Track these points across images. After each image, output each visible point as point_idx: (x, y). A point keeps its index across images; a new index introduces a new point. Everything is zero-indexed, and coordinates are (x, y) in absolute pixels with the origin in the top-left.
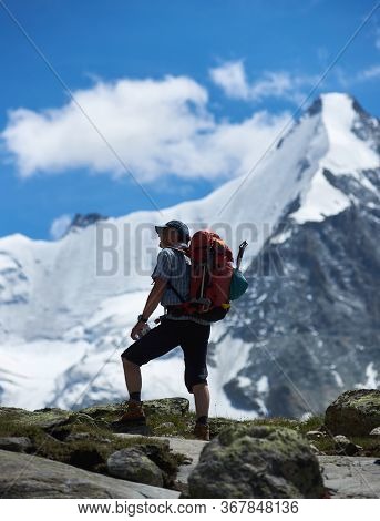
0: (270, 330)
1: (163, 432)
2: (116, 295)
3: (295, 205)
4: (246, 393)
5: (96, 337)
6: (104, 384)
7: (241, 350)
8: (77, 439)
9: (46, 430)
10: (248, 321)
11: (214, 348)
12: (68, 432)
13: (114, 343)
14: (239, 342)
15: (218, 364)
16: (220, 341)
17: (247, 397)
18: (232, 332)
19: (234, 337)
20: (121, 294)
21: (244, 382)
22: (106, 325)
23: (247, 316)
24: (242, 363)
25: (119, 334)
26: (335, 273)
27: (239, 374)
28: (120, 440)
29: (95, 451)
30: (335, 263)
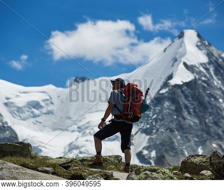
0: (158, 130)
1: (110, 169)
2: (92, 113)
3: (170, 77)
4: (146, 157)
5: (82, 130)
6: (85, 150)
7: (145, 138)
8: (73, 170)
9: (60, 165)
10: (148, 126)
11: (133, 137)
12: (70, 167)
13: (90, 133)
14: (144, 135)
15: (135, 144)
16: (136, 134)
17: (146, 159)
18: (141, 130)
19: (142, 132)
20: (94, 112)
21: (145, 152)
22: (87, 125)
23: (148, 124)
24: (145, 144)
25: (92, 129)
26: (187, 107)
27: (143, 149)
28: (92, 171)
29: (81, 175)
30: (187, 102)
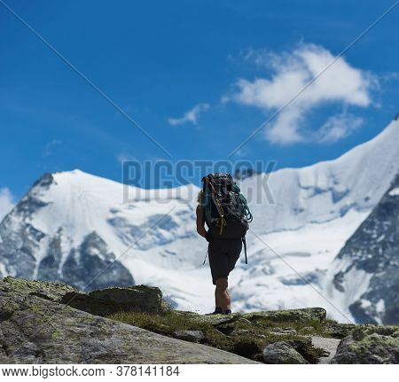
0: (387, 263)
1: (306, 332)
2: (266, 233)
4: (367, 313)
5: (251, 265)
7: (364, 278)
8: (239, 334)
9: (215, 326)
10: (370, 256)
11: (342, 277)
12: (233, 329)
13: (264, 270)
14: (362, 272)
15: (346, 289)
16: (347, 271)
17: (367, 316)
18: (357, 264)
19: (358, 268)
20: (270, 232)
21: (366, 304)
22: (257, 257)
23: (369, 252)
24: (364, 289)
25: (268, 264)
27: (362, 297)
28: (273, 336)
29: (253, 343)
